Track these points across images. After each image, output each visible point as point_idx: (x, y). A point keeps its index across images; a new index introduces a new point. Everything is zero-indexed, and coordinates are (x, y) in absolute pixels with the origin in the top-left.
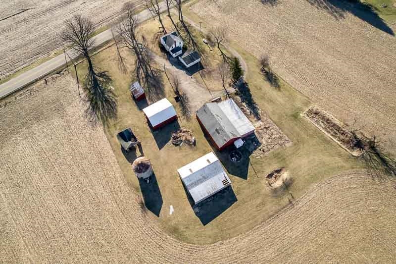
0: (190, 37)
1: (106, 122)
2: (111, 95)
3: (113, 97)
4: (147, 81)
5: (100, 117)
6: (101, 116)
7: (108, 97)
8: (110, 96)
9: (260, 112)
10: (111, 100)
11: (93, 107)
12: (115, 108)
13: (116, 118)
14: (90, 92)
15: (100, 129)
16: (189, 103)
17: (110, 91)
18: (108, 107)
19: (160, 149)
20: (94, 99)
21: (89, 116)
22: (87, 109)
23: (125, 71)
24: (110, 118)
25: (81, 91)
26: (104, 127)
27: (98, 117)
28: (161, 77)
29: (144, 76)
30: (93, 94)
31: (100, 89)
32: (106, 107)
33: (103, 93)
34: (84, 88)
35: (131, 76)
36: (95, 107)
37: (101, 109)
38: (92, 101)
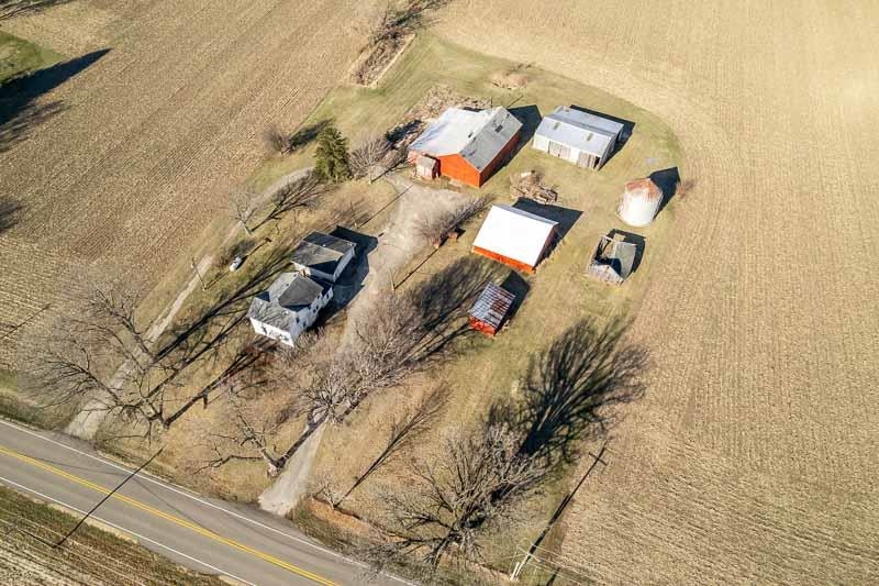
0: (230, 302)
1: (612, 334)
2: (537, 377)
3: (541, 365)
4: (441, 319)
5: (610, 359)
6: (606, 357)
7: (549, 378)
8: (544, 376)
9: (401, 126)
10: (549, 364)
11: (601, 391)
12: (564, 341)
13: (584, 322)
14: (569, 438)
15: (634, 336)
16: (453, 212)
17: (529, 385)
18: (572, 358)
19: (581, 213)
20: (580, 408)
21: (633, 381)
22: (619, 400)
23: (438, 398)
24: (593, 333)
25: (584, 463)
26: (623, 330)
27: (614, 361)
28: (412, 294)
29: (429, 336)
30: (570, 424)
31: (541, 415)
32: (578, 362)
33: (547, 399)
34: (569, 462)
35: (448, 366)
36: (599, 388)
37: (590, 371)
38: (589, 409)
